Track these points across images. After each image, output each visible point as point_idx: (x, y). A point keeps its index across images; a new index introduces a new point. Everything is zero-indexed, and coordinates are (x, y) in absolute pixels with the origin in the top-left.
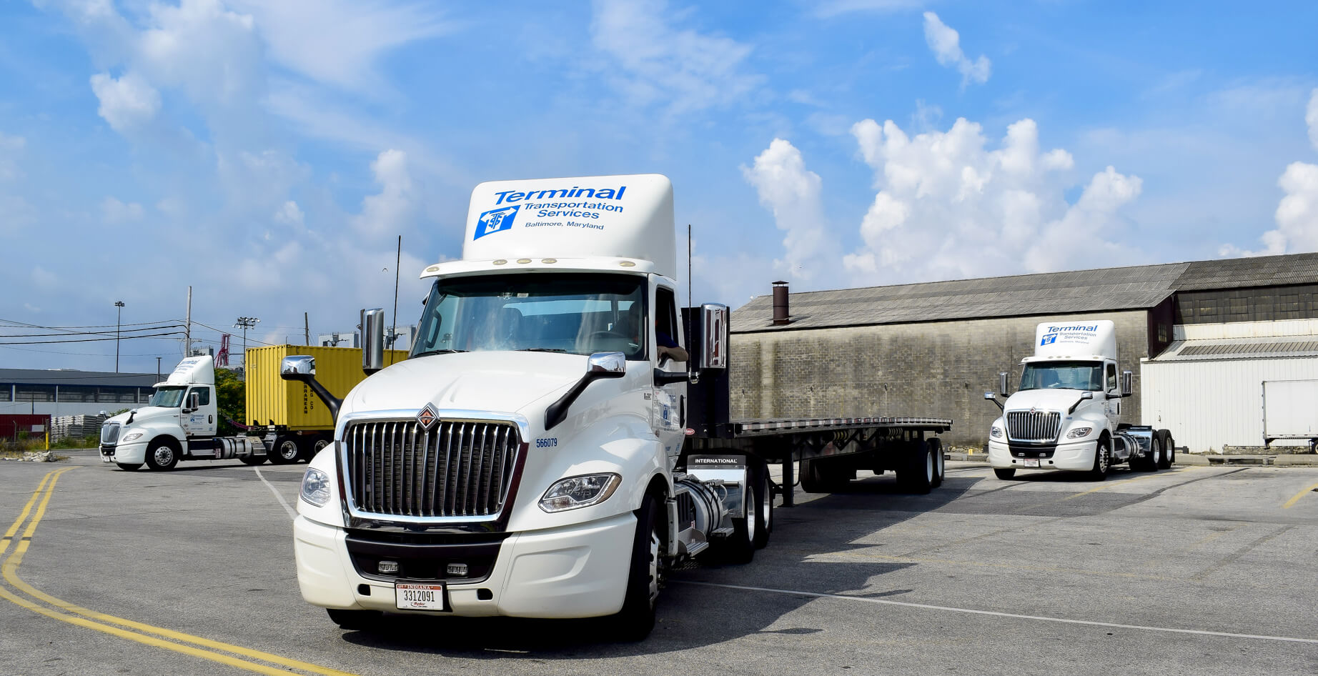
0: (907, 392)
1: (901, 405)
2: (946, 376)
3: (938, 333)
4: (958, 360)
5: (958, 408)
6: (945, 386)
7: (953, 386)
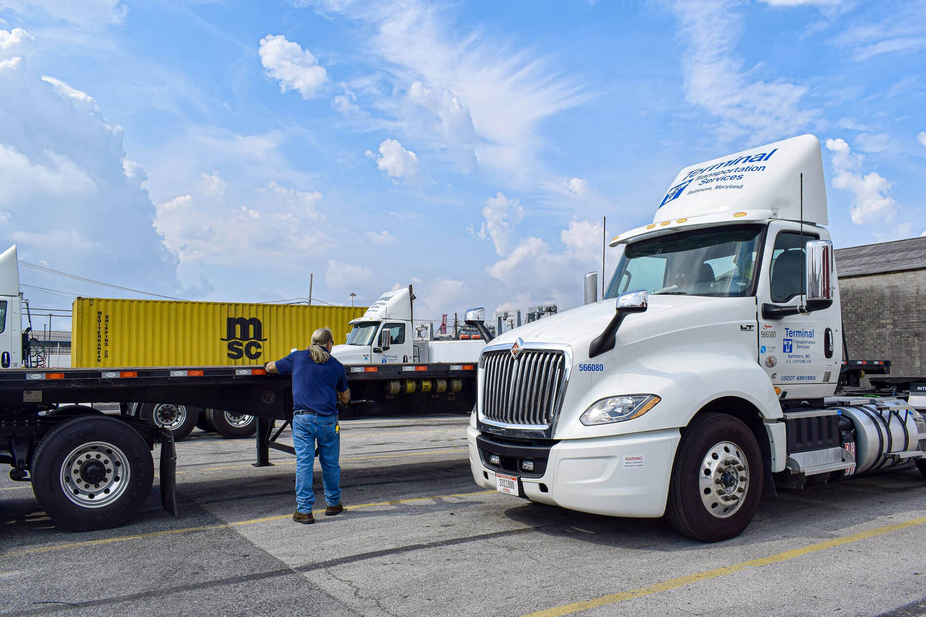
0: (858, 342)
1: (853, 355)
2: (895, 326)
3: (887, 285)
4: (907, 310)
5: (909, 357)
6: (895, 336)
7: (903, 335)
